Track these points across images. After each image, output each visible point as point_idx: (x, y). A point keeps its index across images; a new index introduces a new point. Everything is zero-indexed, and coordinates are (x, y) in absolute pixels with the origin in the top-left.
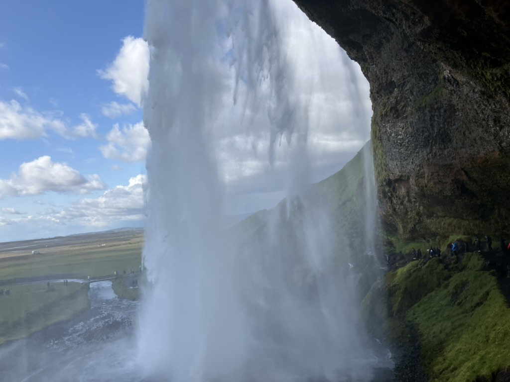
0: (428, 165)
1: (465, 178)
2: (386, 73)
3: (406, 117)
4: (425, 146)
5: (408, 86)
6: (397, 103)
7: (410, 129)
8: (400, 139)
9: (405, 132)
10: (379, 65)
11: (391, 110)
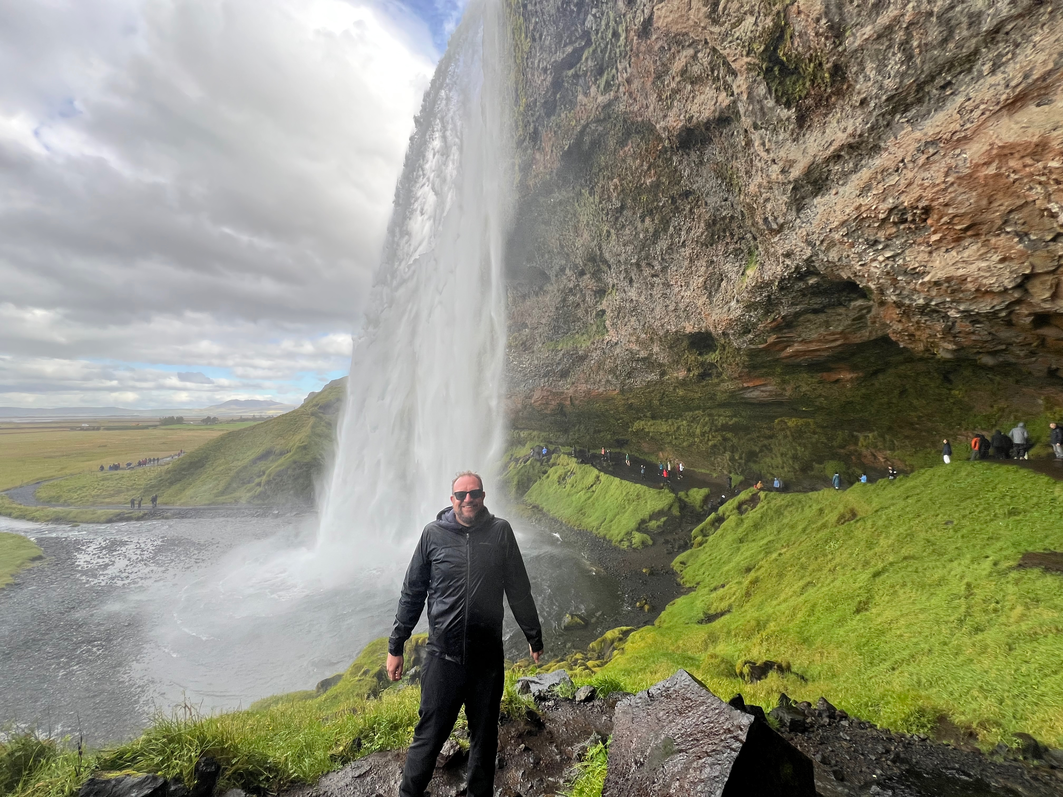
0: (542, 390)
1: (568, 402)
2: (522, 315)
3: (533, 352)
4: (545, 376)
5: (540, 330)
6: (526, 340)
7: (536, 362)
8: (522, 367)
9: (530, 364)
10: (519, 308)
11: (522, 345)
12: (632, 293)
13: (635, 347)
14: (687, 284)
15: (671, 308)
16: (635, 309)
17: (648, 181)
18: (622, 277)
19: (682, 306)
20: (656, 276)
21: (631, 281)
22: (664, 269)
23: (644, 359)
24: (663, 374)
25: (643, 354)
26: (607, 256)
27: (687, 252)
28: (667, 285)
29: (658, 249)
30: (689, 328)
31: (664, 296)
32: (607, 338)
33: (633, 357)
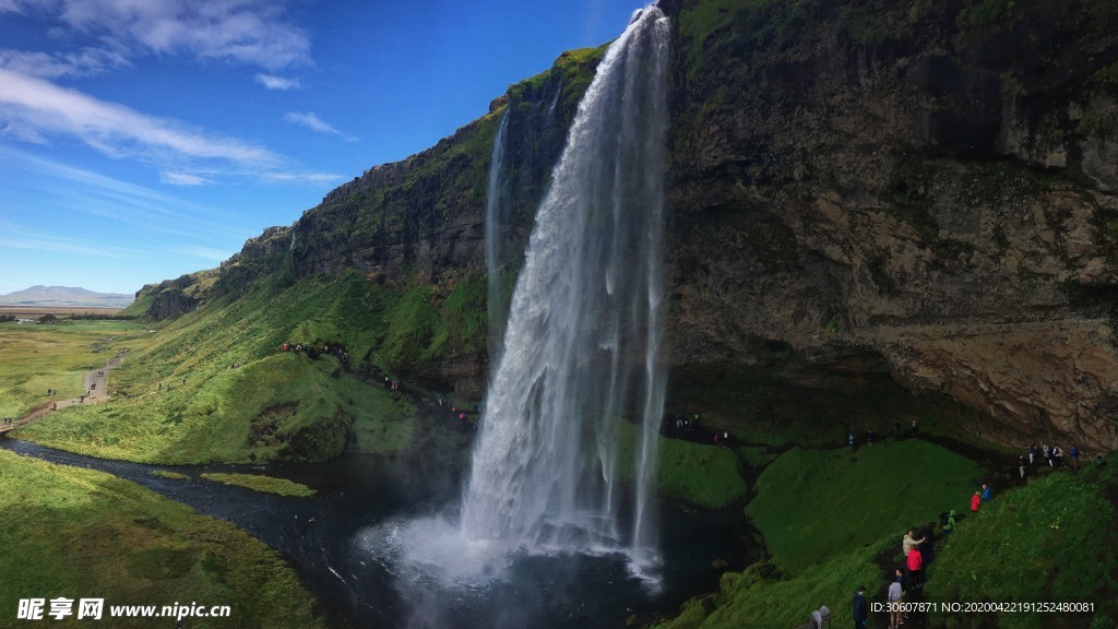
12: (727, 299)
13: (711, 333)
14: (779, 310)
15: (762, 319)
16: (722, 308)
17: (774, 248)
18: (719, 285)
19: (771, 321)
20: (753, 294)
21: (726, 290)
22: (763, 294)
23: (716, 343)
24: (730, 355)
25: (718, 339)
26: (711, 267)
27: (786, 292)
28: (761, 303)
29: (762, 281)
30: (772, 336)
31: (756, 309)
32: (683, 319)
33: (706, 338)
